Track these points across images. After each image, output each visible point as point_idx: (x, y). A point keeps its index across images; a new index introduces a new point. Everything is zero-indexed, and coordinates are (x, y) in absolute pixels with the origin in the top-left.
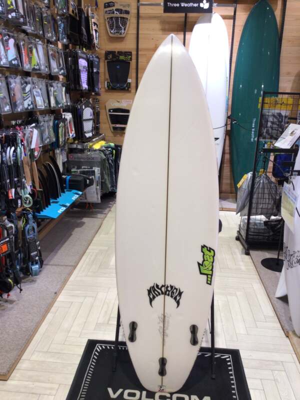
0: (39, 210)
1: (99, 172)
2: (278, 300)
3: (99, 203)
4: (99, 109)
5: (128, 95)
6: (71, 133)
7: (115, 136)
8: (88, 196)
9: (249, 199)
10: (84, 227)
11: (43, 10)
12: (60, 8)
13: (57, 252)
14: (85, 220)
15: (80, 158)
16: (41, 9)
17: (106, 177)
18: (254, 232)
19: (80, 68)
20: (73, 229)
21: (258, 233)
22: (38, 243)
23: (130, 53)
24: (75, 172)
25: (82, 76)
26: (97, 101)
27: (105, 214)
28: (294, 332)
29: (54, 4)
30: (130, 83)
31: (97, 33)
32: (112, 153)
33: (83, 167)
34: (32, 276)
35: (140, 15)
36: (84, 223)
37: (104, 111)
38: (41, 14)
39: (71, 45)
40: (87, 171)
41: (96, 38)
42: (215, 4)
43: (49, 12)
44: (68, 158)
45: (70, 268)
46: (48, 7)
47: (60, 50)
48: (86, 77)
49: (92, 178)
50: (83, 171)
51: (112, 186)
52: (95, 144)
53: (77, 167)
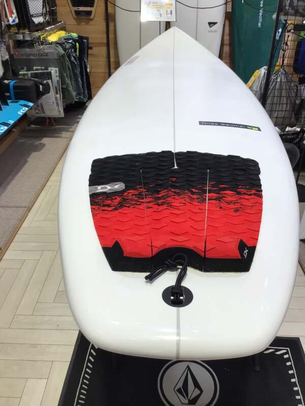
1: (58, 75)
3: (62, 118)
6: (11, 17)
7: (79, 25)
8: (45, 107)
10: (43, 151)
14: (45, 140)
15: (30, 55)
17: (68, 81)
20: (29, 155)
24: (24, 74)
32: (74, 47)
33: (35, 68)
36: (43, 145)
40: (40, 73)
45: (23, 209)
49: (48, 84)
50: (35, 73)
51: (78, 94)
52: (50, 35)
53: (27, 69)
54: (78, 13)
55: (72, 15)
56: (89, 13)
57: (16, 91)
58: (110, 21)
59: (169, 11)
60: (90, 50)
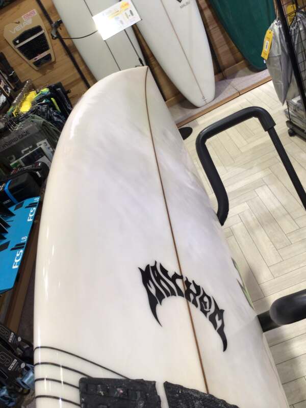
1: (49, 145)
5: (24, 5)
7: (44, 75)
15: (11, 142)
24: (16, 165)
33: (23, 151)
40: (31, 155)
50: (26, 157)
52: (21, 106)
53: (15, 156)
54: (37, 64)
55: (33, 68)
56: (48, 57)
57: (15, 193)
58: (73, 54)
59: (129, 13)
60: (68, 95)
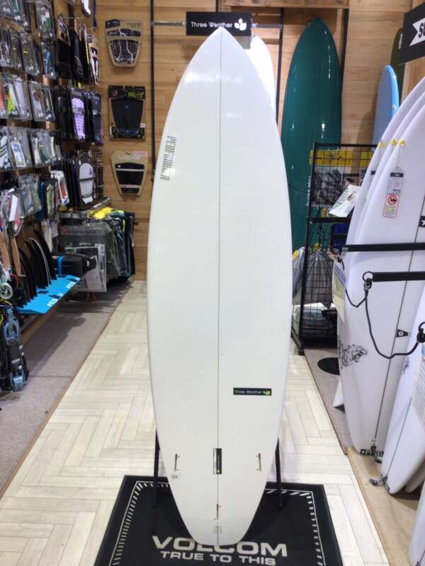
0: (21, 303)
1: (104, 251)
2: (336, 409)
3: (104, 293)
4: (101, 164)
5: (141, 144)
6: (64, 198)
7: (124, 201)
8: (88, 282)
9: (301, 282)
10: (84, 325)
11: (22, 35)
12: (45, 31)
13: (47, 360)
14: (85, 315)
15: (77, 232)
16: (19, 34)
17: (113, 256)
18: (309, 325)
19: (74, 111)
20: (69, 329)
21: (315, 326)
22: (21, 347)
23: (143, 89)
24: (70, 250)
25: (77, 122)
26: (98, 154)
27: (113, 307)
28: (353, 448)
29: (37, 27)
30: (143, 129)
31: (97, 62)
32: (121, 224)
33: (81, 244)
34: (14, 391)
35: (155, 37)
36: (83, 320)
37: (109, 166)
38: (19, 40)
39: (60, 80)
40: (87, 249)
41: (95, 68)
42: (254, 25)
43: (30, 38)
44: (59, 231)
45: (66, 379)
46: (29, 32)
47: (46, 87)
48: (83, 123)
49: (94, 258)
50: (81, 249)
51: (123, 269)
52: (96, 212)
53: (73, 244)
54: (124, 190)
55: (119, 191)
56: (137, 190)
57: (64, 266)
60: (135, 227)
